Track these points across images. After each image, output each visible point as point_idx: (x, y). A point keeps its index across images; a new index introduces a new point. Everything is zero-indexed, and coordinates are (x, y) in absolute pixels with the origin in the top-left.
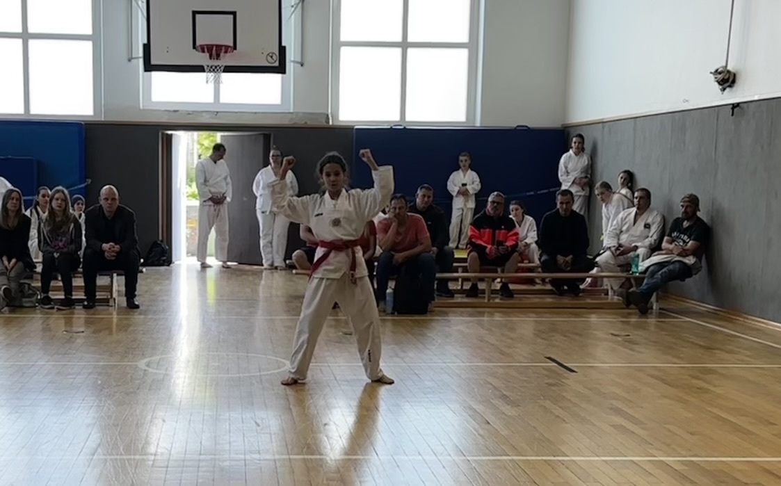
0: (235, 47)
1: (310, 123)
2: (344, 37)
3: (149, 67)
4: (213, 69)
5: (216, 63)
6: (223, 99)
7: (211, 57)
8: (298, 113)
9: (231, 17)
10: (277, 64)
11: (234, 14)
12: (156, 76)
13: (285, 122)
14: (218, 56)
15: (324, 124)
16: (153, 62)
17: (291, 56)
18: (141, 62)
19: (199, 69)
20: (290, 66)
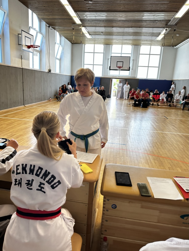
0: (123, 67)
1: (133, 78)
2: (139, 65)
4: (119, 70)
5: (119, 69)
6: (120, 74)
7: (119, 68)
8: (131, 77)
9: (123, 62)
10: (129, 69)
12: (111, 71)
13: (129, 78)
16: (111, 69)
17: (131, 68)
18: (109, 69)
19: (117, 70)
20: (130, 70)
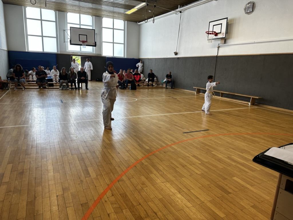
0: (87, 41)
1: (98, 56)
2: (103, 41)
3: (71, 44)
4: (84, 45)
8: (96, 54)
9: (86, 36)
10: (95, 45)
11: (87, 35)
13: (94, 55)
14: (84, 43)
15: (100, 56)
16: (72, 43)
19: (81, 45)
